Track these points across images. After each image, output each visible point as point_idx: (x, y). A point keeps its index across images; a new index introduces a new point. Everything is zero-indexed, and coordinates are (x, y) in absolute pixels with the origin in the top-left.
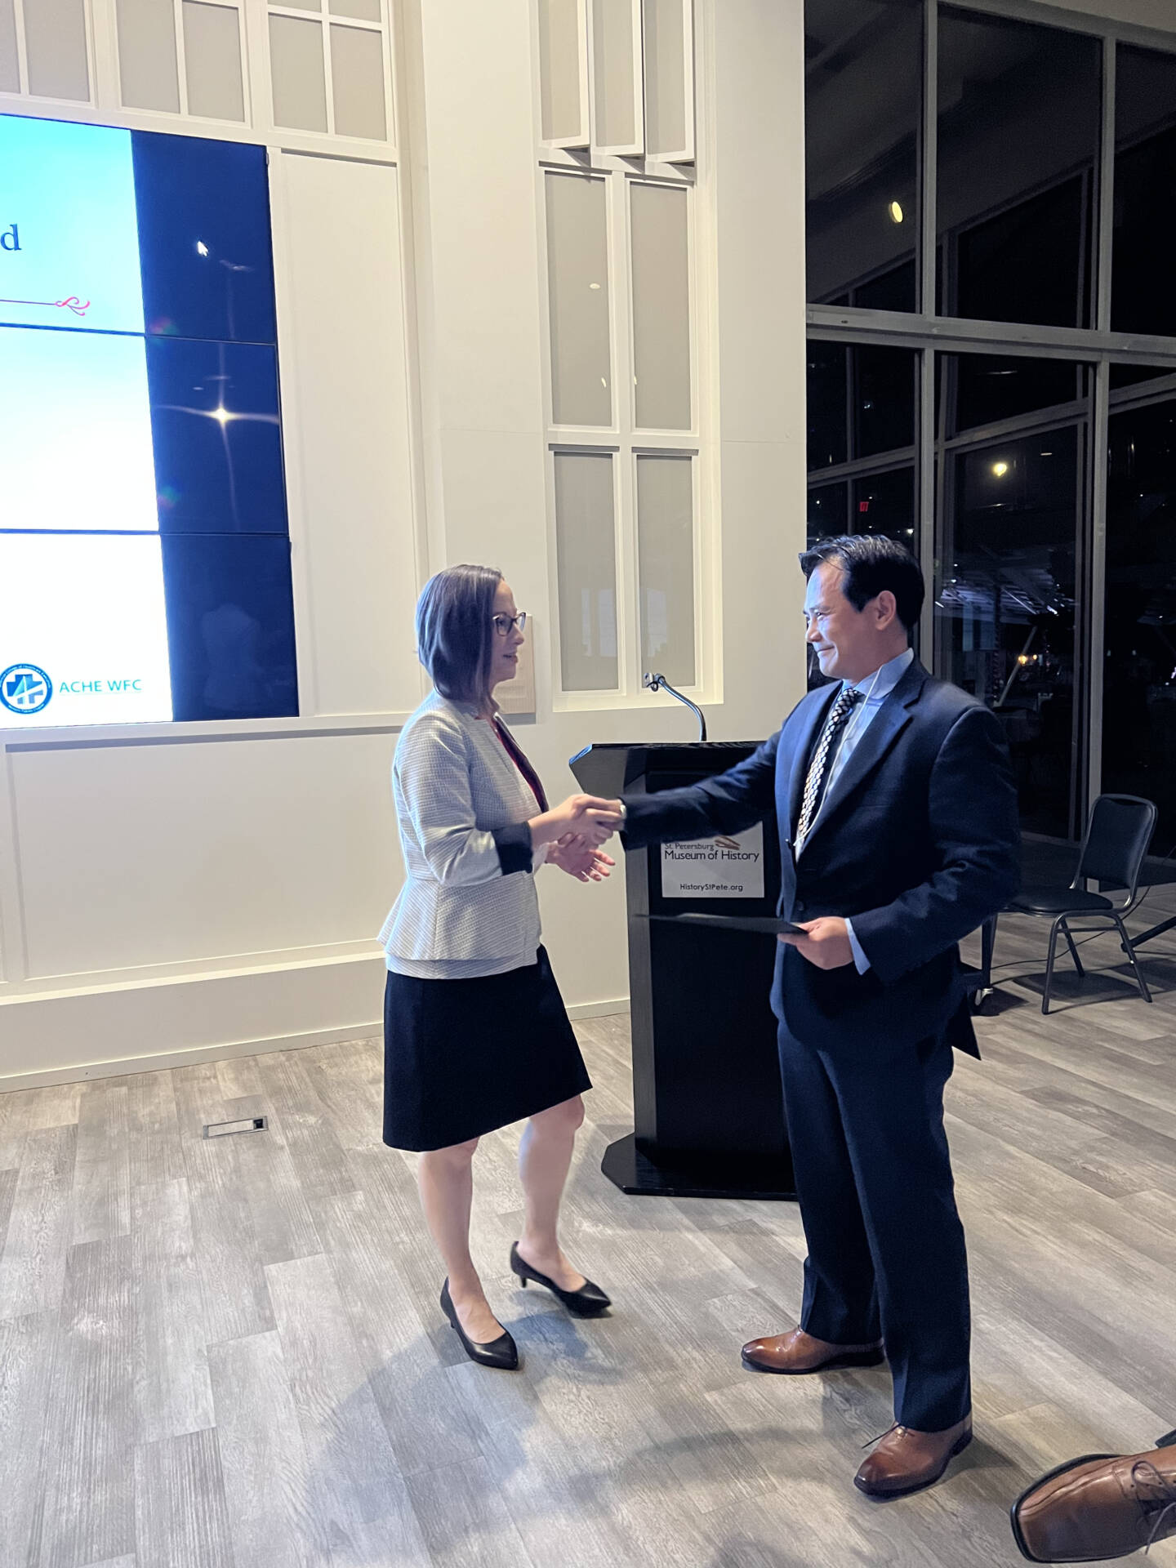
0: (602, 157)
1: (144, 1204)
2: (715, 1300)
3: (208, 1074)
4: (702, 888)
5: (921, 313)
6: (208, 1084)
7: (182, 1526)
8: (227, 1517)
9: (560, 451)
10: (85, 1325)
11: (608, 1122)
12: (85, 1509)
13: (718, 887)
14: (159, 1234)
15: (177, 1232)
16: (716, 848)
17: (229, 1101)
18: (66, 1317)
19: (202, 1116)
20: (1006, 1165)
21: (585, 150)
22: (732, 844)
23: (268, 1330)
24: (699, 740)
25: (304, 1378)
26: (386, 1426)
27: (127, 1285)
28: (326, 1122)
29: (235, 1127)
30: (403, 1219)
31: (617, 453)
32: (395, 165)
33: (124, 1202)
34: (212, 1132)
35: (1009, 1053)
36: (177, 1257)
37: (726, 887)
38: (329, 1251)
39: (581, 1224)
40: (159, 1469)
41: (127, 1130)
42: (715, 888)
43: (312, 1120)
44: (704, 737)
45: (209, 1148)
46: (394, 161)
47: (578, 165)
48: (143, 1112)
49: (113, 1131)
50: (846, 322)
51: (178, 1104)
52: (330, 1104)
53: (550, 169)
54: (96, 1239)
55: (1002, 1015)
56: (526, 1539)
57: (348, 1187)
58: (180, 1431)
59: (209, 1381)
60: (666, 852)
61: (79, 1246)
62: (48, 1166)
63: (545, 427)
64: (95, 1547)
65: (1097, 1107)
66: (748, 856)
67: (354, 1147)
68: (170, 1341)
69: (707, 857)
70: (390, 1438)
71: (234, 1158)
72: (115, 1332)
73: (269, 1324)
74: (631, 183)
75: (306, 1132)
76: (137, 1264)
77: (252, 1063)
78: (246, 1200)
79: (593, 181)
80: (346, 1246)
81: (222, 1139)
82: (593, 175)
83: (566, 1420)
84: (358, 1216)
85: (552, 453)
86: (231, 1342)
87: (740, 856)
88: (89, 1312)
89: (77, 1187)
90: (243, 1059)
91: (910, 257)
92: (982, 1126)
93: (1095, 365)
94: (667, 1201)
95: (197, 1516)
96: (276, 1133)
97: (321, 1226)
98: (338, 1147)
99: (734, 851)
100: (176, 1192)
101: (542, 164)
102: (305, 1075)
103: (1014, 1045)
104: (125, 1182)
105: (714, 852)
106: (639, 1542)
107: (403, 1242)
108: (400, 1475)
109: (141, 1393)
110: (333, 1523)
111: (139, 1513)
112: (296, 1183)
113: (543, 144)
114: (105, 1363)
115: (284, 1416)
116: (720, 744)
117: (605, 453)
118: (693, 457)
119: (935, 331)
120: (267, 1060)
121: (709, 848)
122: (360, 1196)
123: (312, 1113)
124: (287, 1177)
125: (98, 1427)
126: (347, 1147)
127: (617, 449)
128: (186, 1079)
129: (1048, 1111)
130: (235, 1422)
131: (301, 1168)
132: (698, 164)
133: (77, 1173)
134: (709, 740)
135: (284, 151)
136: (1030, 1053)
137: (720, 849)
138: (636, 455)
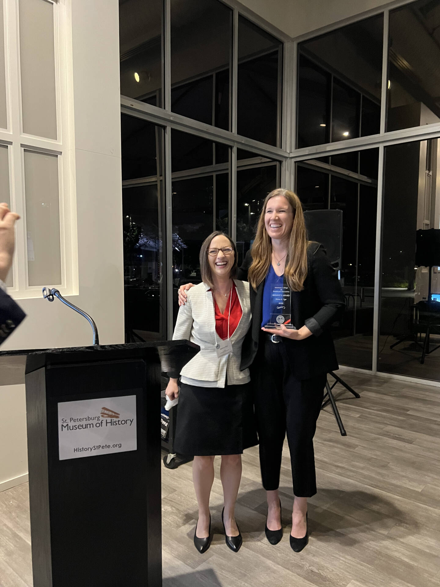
4: (91, 450)
5: (165, 109)
13: (103, 447)
16: (101, 418)
22: (114, 414)
24: (92, 343)
31: (11, 146)
37: (109, 446)
42: (101, 448)
44: (97, 341)
50: (132, 105)
60: (62, 425)
66: (126, 422)
69: (94, 426)
87: (120, 422)
93: (231, 147)
99: (115, 419)
105: (100, 422)
116: (111, 346)
117: (3, 145)
118: (59, 156)
121: (96, 418)
127: (11, 143)
134: (101, 343)
137: (105, 419)
138: (23, 149)
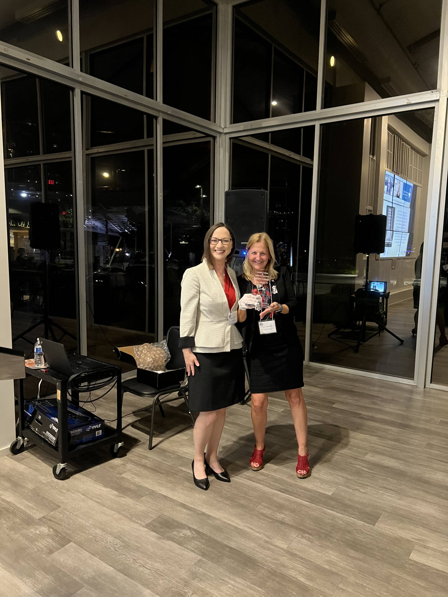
5: (73, 68)
50: (29, 60)
65: (189, 528)
93: (156, 118)
129: (164, 541)
136: (146, 485)
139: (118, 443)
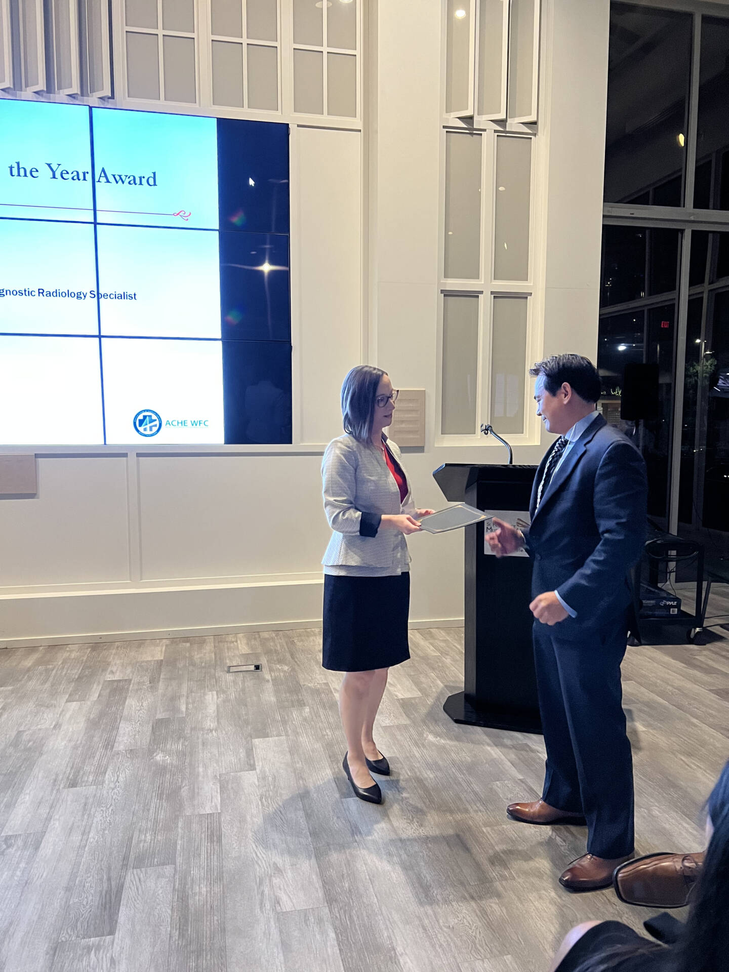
0: (480, 121)
1: (194, 702)
2: (498, 782)
3: (233, 640)
5: (684, 206)
6: (232, 645)
7: (199, 855)
8: (222, 854)
9: (447, 294)
10: (159, 757)
11: (451, 684)
12: (152, 842)
14: (200, 718)
15: (209, 718)
17: (243, 655)
18: (151, 752)
19: (228, 661)
20: (690, 729)
21: (471, 118)
23: (251, 770)
24: (508, 463)
25: (267, 795)
26: (307, 822)
27: (182, 740)
28: (293, 670)
29: (244, 668)
30: (329, 723)
31: (482, 295)
32: (360, 131)
33: (183, 700)
34: (232, 669)
35: (707, 667)
36: (208, 730)
38: (287, 735)
39: (427, 735)
40: (190, 828)
41: (187, 665)
43: (286, 668)
44: (511, 462)
45: (230, 677)
46: (359, 129)
47: (466, 127)
48: (197, 657)
49: (180, 665)
50: (633, 214)
51: (215, 654)
52: (296, 660)
53: (450, 130)
54: (167, 717)
55: (708, 646)
56: (374, 884)
57: (301, 704)
58: (202, 812)
59: (219, 791)
61: (159, 720)
62: (146, 679)
63: (439, 280)
64: (156, 860)
67: (306, 683)
68: (201, 770)
70: (309, 828)
71: (242, 683)
72: (174, 762)
73: (252, 767)
74: (498, 136)
75: (282, 674)
76: (187, 731)
77: (257, 636)
78: (246, 706)
79: (474, 136)
80: (297, 734)
81: (237, 674)
82: (475, 132)
83: (404, 831)
84: (305, 719)
85: (443, 295)
86: (232, 774)
88: (162, 751)
89: (160, 691)
90: (253, 633)
91: (680, 174)
92: (680, 707)
94: (478, 729)
95: (207, 852)
96: (266, 674)
97: (284, 722)
98: (298, 682)
100: (210, 699)
101: (444, 127)
102: (285, 644)
103: (711, 663)
104: (184, 690)
106: (434, 894)
107: (328, 735)
108: (312, 846)
109: (184, 792)
110: (275, 864)
111: (179, 847)
112: (273, 699)
113: (445, 116)
114: (168, 776)
115: (255, 812)
116: (520, 466)
117: (474, 295)
118: (529, 297)
119: (692, 218)
120: (265, 635)
122: (307, 709)
123: (286, 664)
124: (269, 696)
125: (162, 806)
126: (303, 684)
127: (482, 292)
128: (221, 642)
129: (725, 702)
130: (230, 811)
131: (277, 692)
132: (540, 123)
133: (160, 683)
134: (514, 464)
135: (299, 126)
138: (493, 296)
139: (695, 629)
